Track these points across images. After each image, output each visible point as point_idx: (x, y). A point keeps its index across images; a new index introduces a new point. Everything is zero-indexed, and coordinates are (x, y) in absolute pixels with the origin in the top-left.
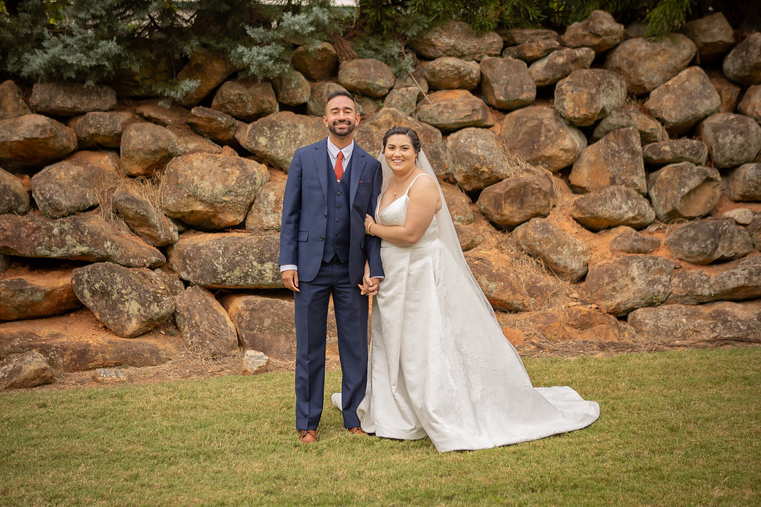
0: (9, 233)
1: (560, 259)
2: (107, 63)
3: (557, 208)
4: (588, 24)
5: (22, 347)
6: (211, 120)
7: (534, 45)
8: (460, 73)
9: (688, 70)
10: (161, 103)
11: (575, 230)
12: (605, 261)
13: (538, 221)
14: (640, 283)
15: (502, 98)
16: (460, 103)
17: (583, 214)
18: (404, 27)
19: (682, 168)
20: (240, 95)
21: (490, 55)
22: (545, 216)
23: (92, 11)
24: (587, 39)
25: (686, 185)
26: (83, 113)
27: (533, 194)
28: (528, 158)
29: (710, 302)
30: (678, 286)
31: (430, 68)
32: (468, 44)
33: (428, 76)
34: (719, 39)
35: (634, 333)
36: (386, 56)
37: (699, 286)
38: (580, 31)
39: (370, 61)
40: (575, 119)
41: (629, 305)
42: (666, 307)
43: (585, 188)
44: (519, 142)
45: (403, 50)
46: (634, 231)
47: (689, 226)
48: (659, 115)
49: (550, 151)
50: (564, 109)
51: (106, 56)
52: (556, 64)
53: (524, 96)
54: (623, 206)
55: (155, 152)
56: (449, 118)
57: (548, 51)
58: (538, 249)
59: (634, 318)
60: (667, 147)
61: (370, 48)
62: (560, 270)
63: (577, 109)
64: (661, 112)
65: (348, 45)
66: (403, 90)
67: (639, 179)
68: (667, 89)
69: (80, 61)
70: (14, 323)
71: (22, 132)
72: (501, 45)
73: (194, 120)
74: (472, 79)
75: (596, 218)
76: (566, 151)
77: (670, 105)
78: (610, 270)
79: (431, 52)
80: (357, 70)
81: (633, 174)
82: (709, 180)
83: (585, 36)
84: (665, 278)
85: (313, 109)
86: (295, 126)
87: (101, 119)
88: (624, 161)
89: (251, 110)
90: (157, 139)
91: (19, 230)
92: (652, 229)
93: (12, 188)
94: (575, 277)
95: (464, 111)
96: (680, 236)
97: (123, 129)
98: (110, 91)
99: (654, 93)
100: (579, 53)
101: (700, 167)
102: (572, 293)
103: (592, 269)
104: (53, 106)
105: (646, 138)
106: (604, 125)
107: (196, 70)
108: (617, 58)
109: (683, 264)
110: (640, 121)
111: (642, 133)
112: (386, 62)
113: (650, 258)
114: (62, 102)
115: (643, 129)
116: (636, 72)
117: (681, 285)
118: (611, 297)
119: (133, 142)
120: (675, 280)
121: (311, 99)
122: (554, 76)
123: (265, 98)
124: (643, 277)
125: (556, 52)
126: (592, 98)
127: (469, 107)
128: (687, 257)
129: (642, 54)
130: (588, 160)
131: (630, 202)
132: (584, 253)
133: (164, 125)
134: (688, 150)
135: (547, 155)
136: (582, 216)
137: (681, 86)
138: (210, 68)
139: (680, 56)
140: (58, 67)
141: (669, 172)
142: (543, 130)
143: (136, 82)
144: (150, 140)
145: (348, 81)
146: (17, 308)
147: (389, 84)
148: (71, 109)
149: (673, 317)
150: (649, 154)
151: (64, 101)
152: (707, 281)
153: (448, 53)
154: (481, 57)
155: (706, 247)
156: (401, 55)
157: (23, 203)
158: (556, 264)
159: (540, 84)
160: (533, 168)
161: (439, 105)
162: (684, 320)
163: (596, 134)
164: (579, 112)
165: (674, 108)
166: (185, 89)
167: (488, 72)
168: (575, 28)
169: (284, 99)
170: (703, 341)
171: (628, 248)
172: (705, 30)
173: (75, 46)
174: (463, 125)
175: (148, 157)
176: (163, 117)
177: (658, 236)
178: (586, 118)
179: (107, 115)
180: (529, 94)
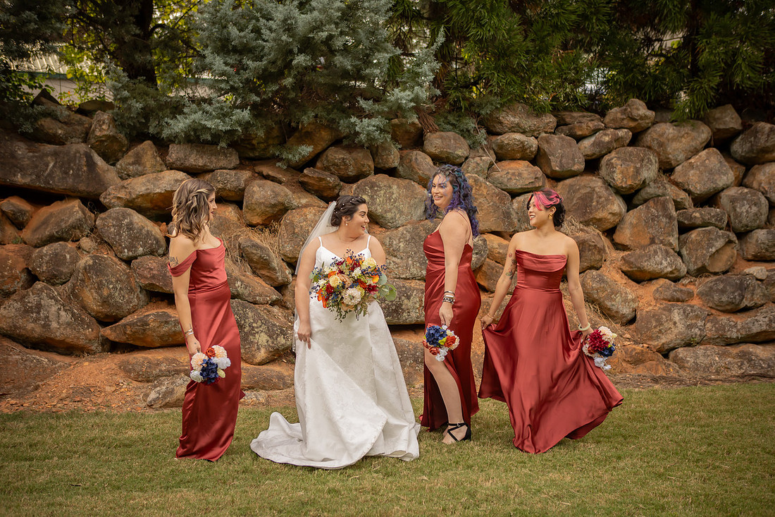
0: (155, 272)
1: (613, 305)
2: (239, 129)
3: (608, 263)
4: (626, 110)
5: (169, 371)
6: (321, 180)
7: (584, 126)
8: (524, 146)
9: (706, 150)
10: (279, 164)
11: (624, 281)
12: (651, 308)
13: (594, 272)
14: (681, 327)
15: (557, 169)
16: (525, 172)
17: (631, 267)
18: (478, 106)
19: (710, 232)
20: (344, 159)
21: (546, 132)
22: (598, 269)
23: (231, 83)
24: (625, 122)
25: (713, 245)
26: (212, 171)
27: (589, 250)
28: (581, 220)
29: (735, 344)
30: (711, 330)
31: (499, 141)
32: (529, 123)
33: (496, 148)
34: (731, 126)
35: (677, 368)
36: (463, 130)
37: (729, 330)
38: (619, 115)
39: (450, 134)
40: (622, 187)
41: (671, 345)
42: (702, 347)
43: (627, 246)
44: (574, 205)
45: (477, 126)
46: (673, 283)
47: (718, 280)
48: (686, 187)
49: (600, 215)
50: (614, 179)
51: (239, 123)
52: (603, 142)
53: (576, 168)
54: (663, 261)
55: (274, 206)
56: (516, 184)
57: (595, 131)
58: (595, 296)
59: (676, 356)
60: (697, 214)
61: (449, 123)
62: (612, 314)
63: (625, 180)
64: (688, 185)
65: (431, 120)
66: (477, 159)
67: (674, 240)
68: (691, 165)
69: (218, 126)
70: (157, 350)
71: (164, 185)
72: (555, 124)
73: (305, 180)
74: (532, 152)
75: (642, 271)
76: (614, 214)
77: (695, 179)
78: (657, 315)
79: (498, 128)
80: (440, 141)
81: (670, 236)
82: (730, 242)
83: (623, 119)
84: (700, 323)
85: (402, 173)
86: (390, 187)
87: (228, 176)
88: (662, 225)
89: (351, 172)
90: (277, 195)
91: (164, 269)
92: (685, 281)
93: (153, 233)
94: (625, 320)
95: (528, 179)
96: (711, 288)
97: (246, 185)
98: (234, 152)
99: (678, 169)
100: (621, 133)
101: (722, 231)
102: (624, 334)
103: (641, 314)
104: (187, 164)
105: (679, 206)
106: (643, 194)
107: (306, 137)
108: (648, 138)
109: (713, 311)
110: (672, 192)
111: (675, 201)
112: (461, 135)
113: (688, 306)
114: (194, 160)
115: (675, 198)
116: (665, 151)
117: (714, 329)
118: (658, 338)
119: (256, 196)
120: (709, 325)
121: (401, 164)
122: (600, 152)
123: (366, 162)
124: (683, 322)
125: (601, 132)
126: (637, 171)
127: (532, 175)
128: (717, 306)
129: (670, 136)
130: (631, 223)
131: (668, 259)
132: (633, 300)
133: (280, 182)
134: (713, 216)
135: (598, 217)
136: (629, 270)
137: (703, 163)
138: (318, 135)
139: (700, 139)
140: (195, 130)
141: (698, 235)
142: (595, 196)
143: (253, 145)
144: (271, 195)
145: (433, 150)
146: (161, 337)
147: (466, 154)
148: (202, 166)
149: (708, 356)
150: (681, 219)
151: (196, 160)
152: (735, 326)
153: (513, 129)
154: (539, 134)
155: (735, 298)
156: (475, 129)
157: (162, 246)
158: (609, 309)
159: (588, 158)
160: (585, 228)
161: (508, 173)
162: (717, 359)
163: (635, 201)
164: (626, 183)
165: (699, 182)
166: (303, 153)
167: (545, 147)
168: (615, 112)
169: (379, 163)
170: (734, 376)
171: (669, 297)
172: (718, 119)
173: (214, 113)
174: (526, 190)
175: (268, 209)
176: (279, 176)
177: (691, 287)
178: (631, 187)
179: (233, 172)
180: (579, 166)
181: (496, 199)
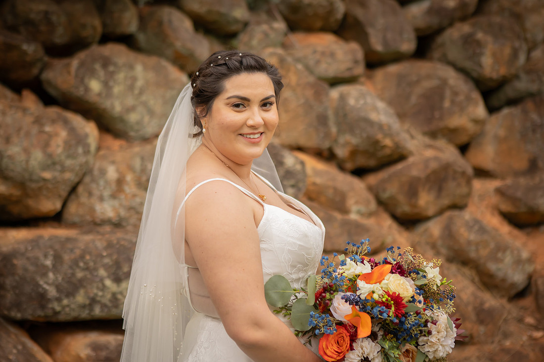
1: (499, 269)
15: (379, 48)
16: (336, 51)
28: (425, 129)
40: (493, 80)
44: (412, 106)
49: (457, 123)
50: (481, 67)
52: (444, 9)
53: (404, 47)
56: (330, 69)
62: (495, 283)
66: (265, 27)
75: (532, 211)
89: (61, 37)
94: (513, 292)
95: (345, 62)
106: (508, 91)
122: (438, 23)
123: (88, 21)
132: (529, 261)
135: (452, 127)
136: (510, 210)
142: (448, 93)
147: (246, 18)
159: (420, 33)
164: (497, 72)
167: (359, 13)
180: (408, 45)
181: (309, 93)
